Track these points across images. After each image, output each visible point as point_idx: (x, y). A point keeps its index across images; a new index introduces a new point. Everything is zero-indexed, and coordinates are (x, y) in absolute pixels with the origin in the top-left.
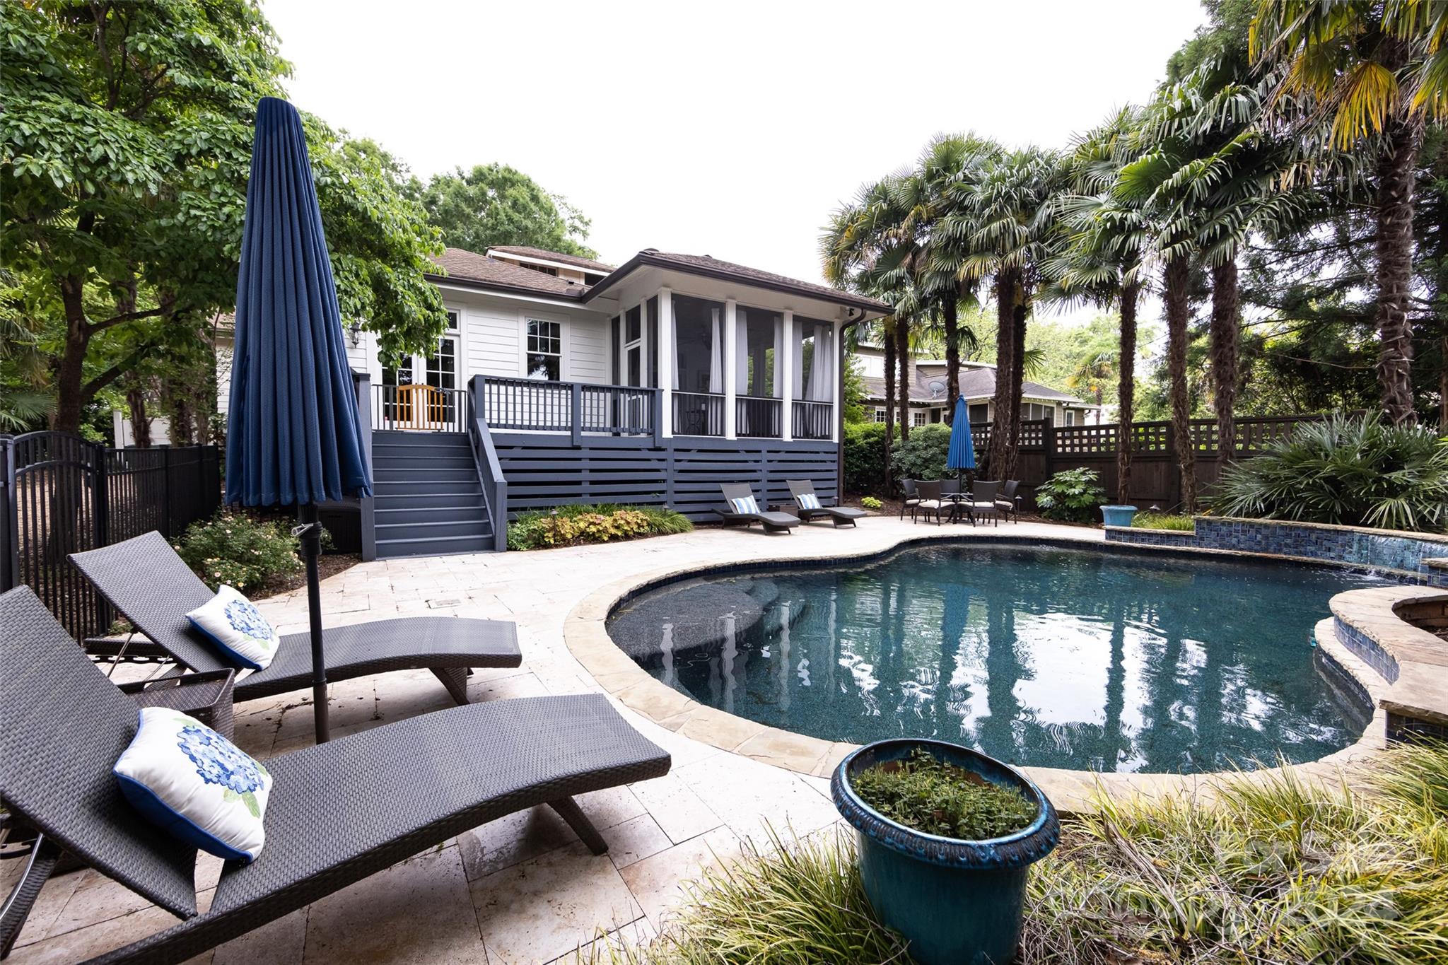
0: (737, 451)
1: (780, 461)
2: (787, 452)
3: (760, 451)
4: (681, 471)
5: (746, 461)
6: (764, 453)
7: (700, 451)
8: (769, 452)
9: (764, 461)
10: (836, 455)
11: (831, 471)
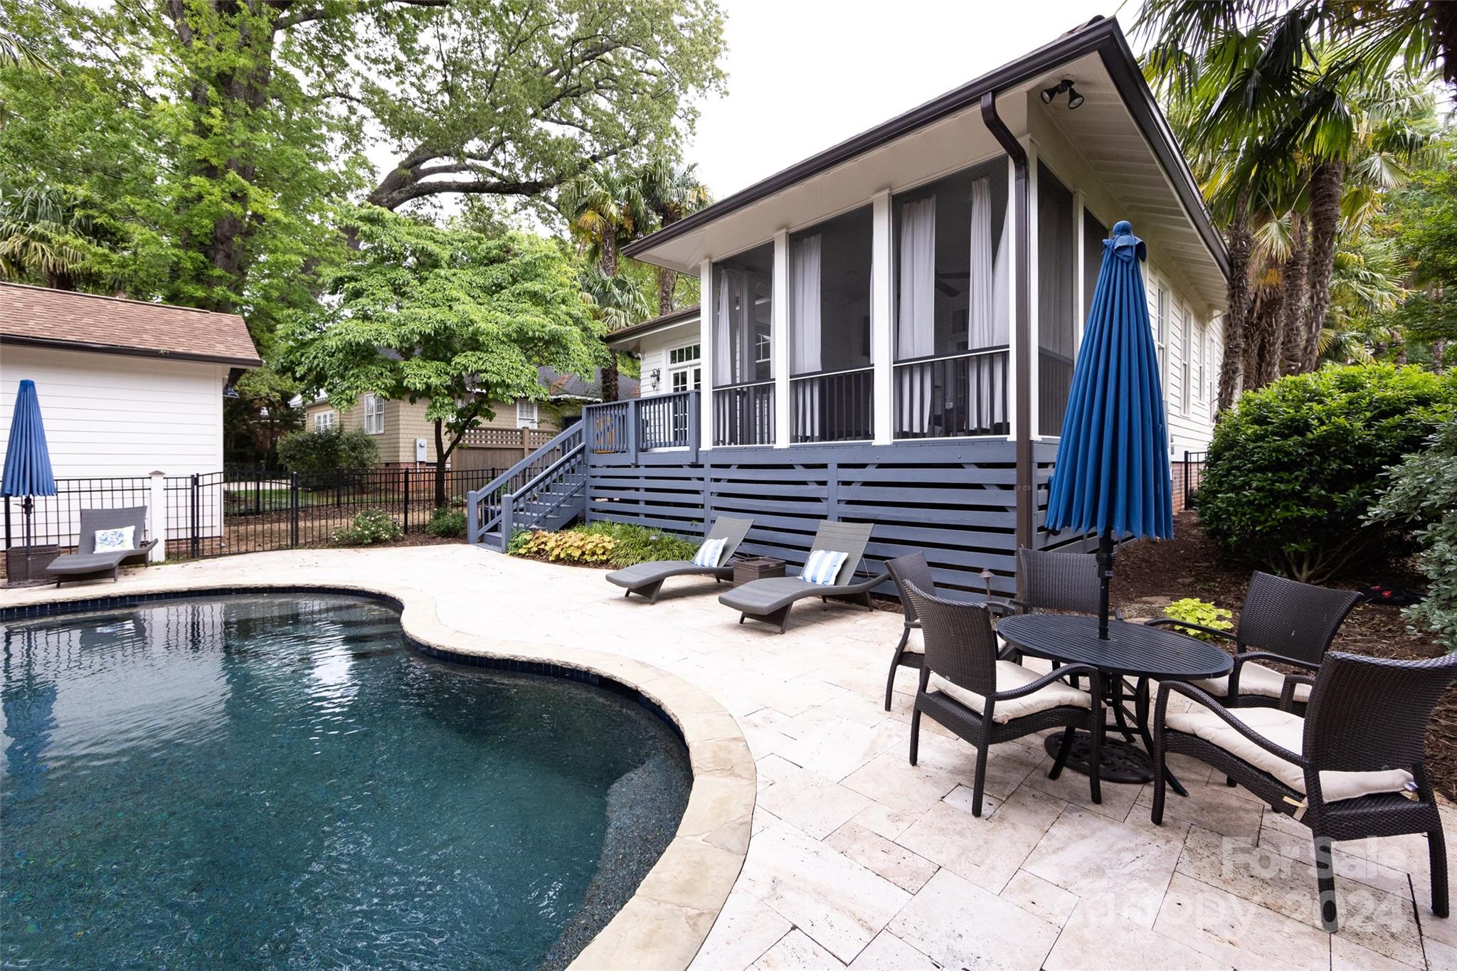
0: (791, 467)
1: (865, 484)
2: (881, 466)
3: (825, 466)
4: (721, 495)
5: (805, 483)
6: (832, 467)
7: (741, 467)
8: (841, 466)
9: (832, 483)
10: (1013, 472)
11: (1002, 509)
